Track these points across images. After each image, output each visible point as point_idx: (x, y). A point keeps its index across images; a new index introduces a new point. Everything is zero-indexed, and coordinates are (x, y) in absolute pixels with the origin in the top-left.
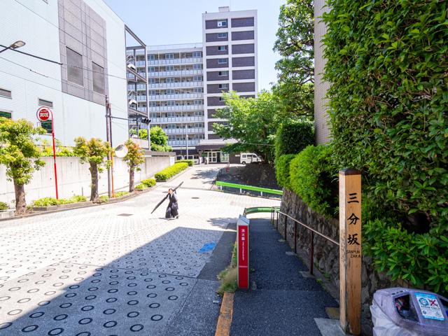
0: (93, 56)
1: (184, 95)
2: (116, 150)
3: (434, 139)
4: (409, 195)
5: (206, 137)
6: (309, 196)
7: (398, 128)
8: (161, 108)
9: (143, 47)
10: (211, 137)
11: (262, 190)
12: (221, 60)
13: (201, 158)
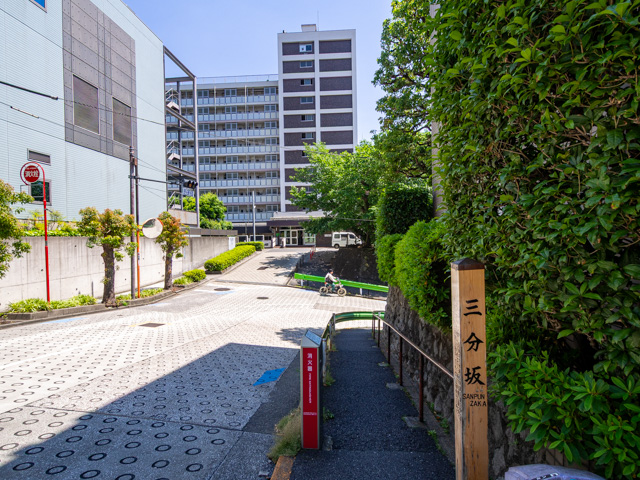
0: (114, 89)
1: (251, 148)
2: (144, 226)
3: (594, 211)
4: (558, 305)
5: (283, 208)
6: (416, 298)
7: (536, 193)
8: (218, 166)
9: (191, 78)
10: (289, 208)
11: (362, 286)
12: (304, 99)
13: (274, 239)
